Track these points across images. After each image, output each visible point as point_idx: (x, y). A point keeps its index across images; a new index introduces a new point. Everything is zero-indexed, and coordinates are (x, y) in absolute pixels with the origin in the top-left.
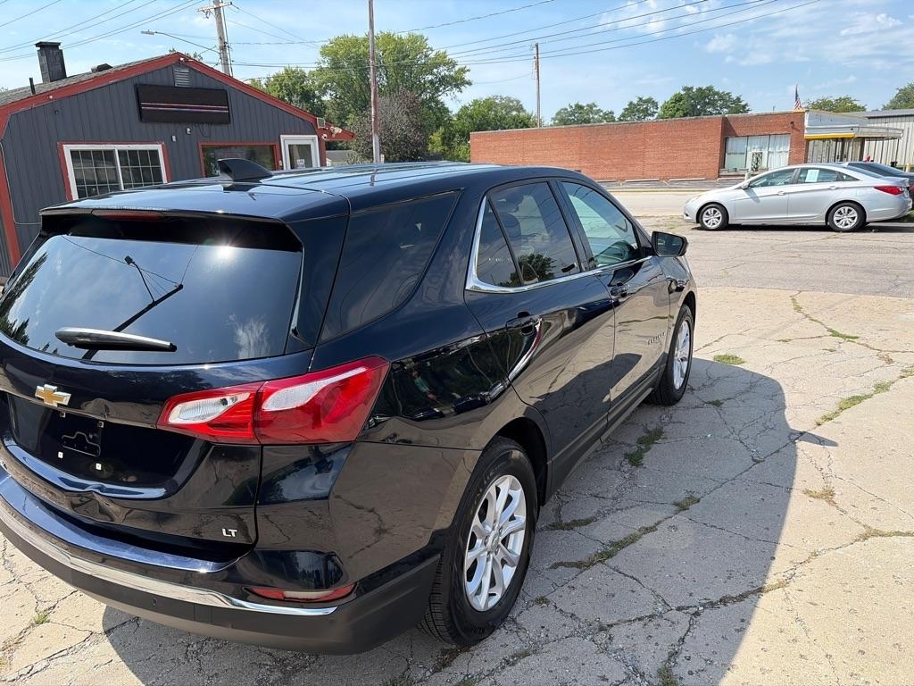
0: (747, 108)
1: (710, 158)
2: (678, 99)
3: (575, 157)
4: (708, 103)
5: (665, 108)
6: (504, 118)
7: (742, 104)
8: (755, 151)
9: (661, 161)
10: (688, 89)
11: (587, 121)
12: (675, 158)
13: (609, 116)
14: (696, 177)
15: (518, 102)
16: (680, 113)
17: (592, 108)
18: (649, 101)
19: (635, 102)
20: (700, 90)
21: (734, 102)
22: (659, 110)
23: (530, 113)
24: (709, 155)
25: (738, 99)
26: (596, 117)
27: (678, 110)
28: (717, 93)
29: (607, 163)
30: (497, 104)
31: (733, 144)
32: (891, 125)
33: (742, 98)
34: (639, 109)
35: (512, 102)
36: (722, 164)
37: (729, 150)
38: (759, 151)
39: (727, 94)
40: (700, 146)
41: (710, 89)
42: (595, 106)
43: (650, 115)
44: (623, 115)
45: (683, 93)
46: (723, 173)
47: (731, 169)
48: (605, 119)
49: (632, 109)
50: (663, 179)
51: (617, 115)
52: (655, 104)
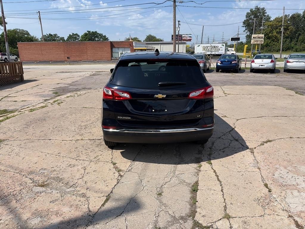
0: (108, 39)
1: (108, 54)
2: (86, 35)
3: (62, 53)
4: (96, 37)
5: (82, 37)
6: (22, 37)
7: (107, 37)
8: (121, 52)
9: (93, 55)
10: (89, 32)
11: (54, 40)
12: (97, 54)
13: (62, 39)
14: (104, 60)
15: (27, 32)
16: (88, 39)
17: (55, 36)
18: (76, 34)
19: (71, 34)
20: (93, 32)
21: (104, 37)
22: (80, 38)
23: (33, 36)
24: (108, 53)
25: (105, 36)
26: (58, 39)
27: (86, 38)
28: (98, 34)
29: (74, 55)
30: (18, 32)
31: (114, 50)
32: (153, 46)
33: (106, 36)
34: (73, 37)
35: (25, 31)
36: (112, 56)
37: (113, 52)
38: (122, 52)
39: (102, 34)
40: (104, 50)
41: (96, 32)
42: (57, 35)
43: (77, 39)
44: (68, 39)
45: (87, 33)
46: (112, 59)
47: (115, 57)
48: (61, 40)
49: (70, 37)
50: (94, 60)
51: (66, 39)
52: (79, 36)
